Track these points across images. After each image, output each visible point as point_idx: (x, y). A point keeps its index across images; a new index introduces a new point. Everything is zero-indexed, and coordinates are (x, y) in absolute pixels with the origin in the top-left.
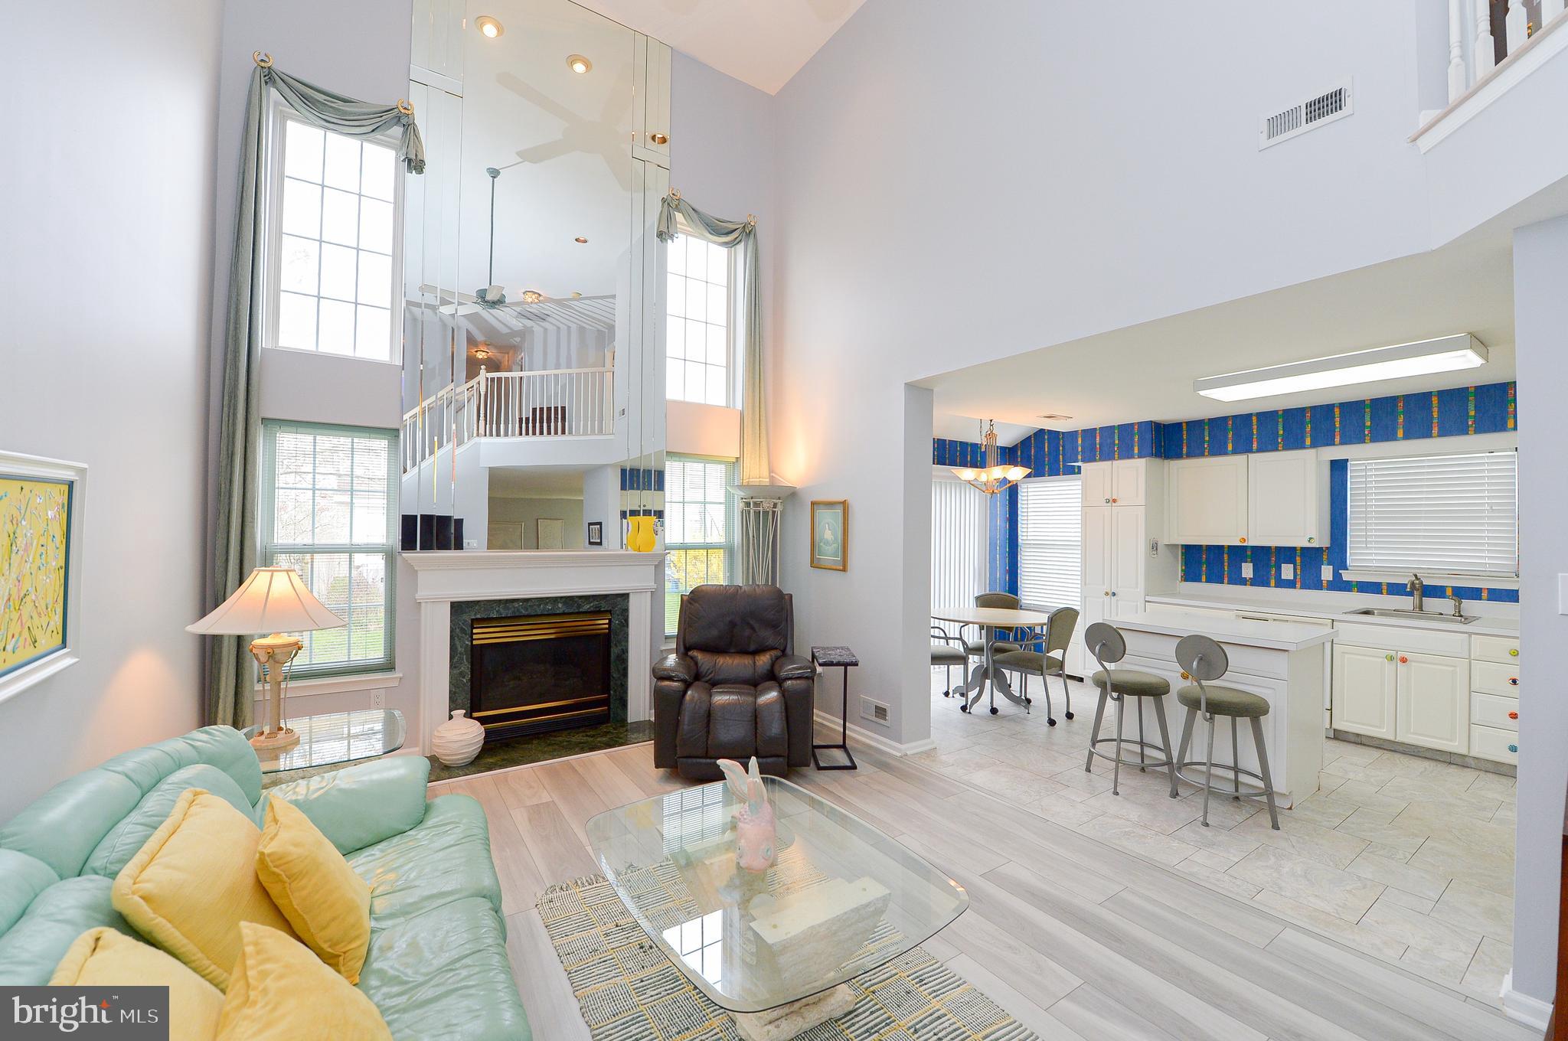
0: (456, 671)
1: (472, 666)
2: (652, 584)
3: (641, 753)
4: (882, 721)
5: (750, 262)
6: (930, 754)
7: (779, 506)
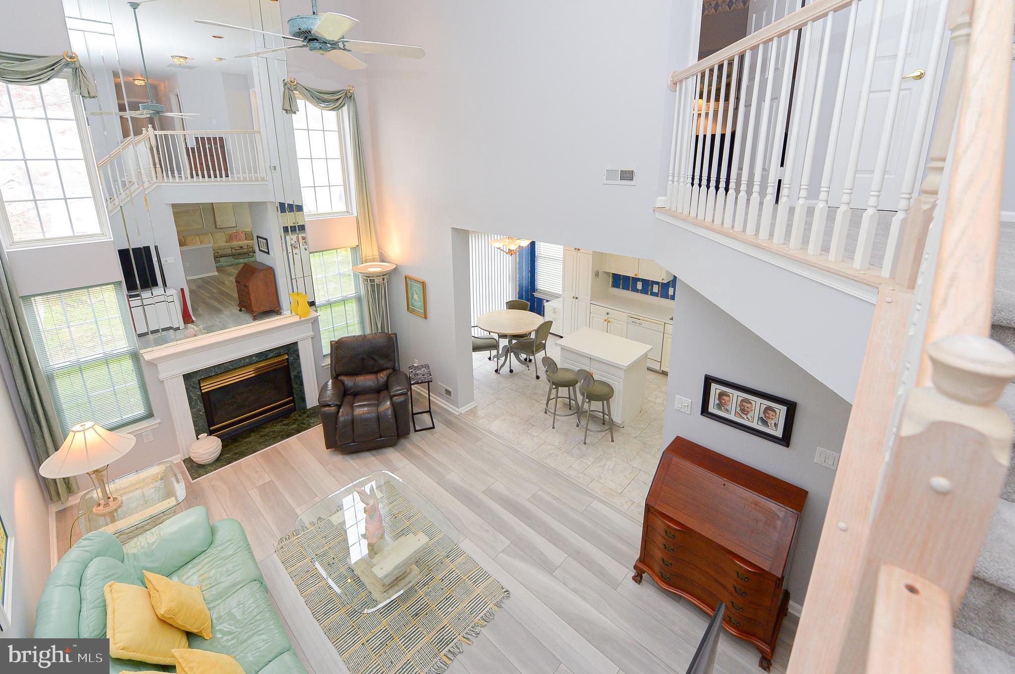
0: (195, 410)
1: (204, 404)
2: (312, 333)
3: (316, 433)
4: (448, 396)
5: (352, 118)
6: (473, 412)
7: (385, 279)
